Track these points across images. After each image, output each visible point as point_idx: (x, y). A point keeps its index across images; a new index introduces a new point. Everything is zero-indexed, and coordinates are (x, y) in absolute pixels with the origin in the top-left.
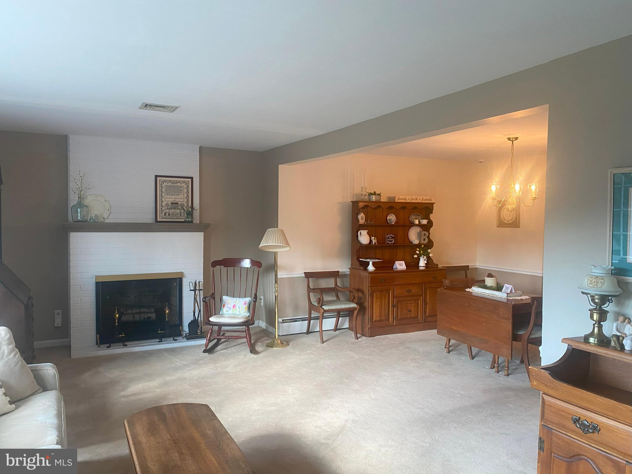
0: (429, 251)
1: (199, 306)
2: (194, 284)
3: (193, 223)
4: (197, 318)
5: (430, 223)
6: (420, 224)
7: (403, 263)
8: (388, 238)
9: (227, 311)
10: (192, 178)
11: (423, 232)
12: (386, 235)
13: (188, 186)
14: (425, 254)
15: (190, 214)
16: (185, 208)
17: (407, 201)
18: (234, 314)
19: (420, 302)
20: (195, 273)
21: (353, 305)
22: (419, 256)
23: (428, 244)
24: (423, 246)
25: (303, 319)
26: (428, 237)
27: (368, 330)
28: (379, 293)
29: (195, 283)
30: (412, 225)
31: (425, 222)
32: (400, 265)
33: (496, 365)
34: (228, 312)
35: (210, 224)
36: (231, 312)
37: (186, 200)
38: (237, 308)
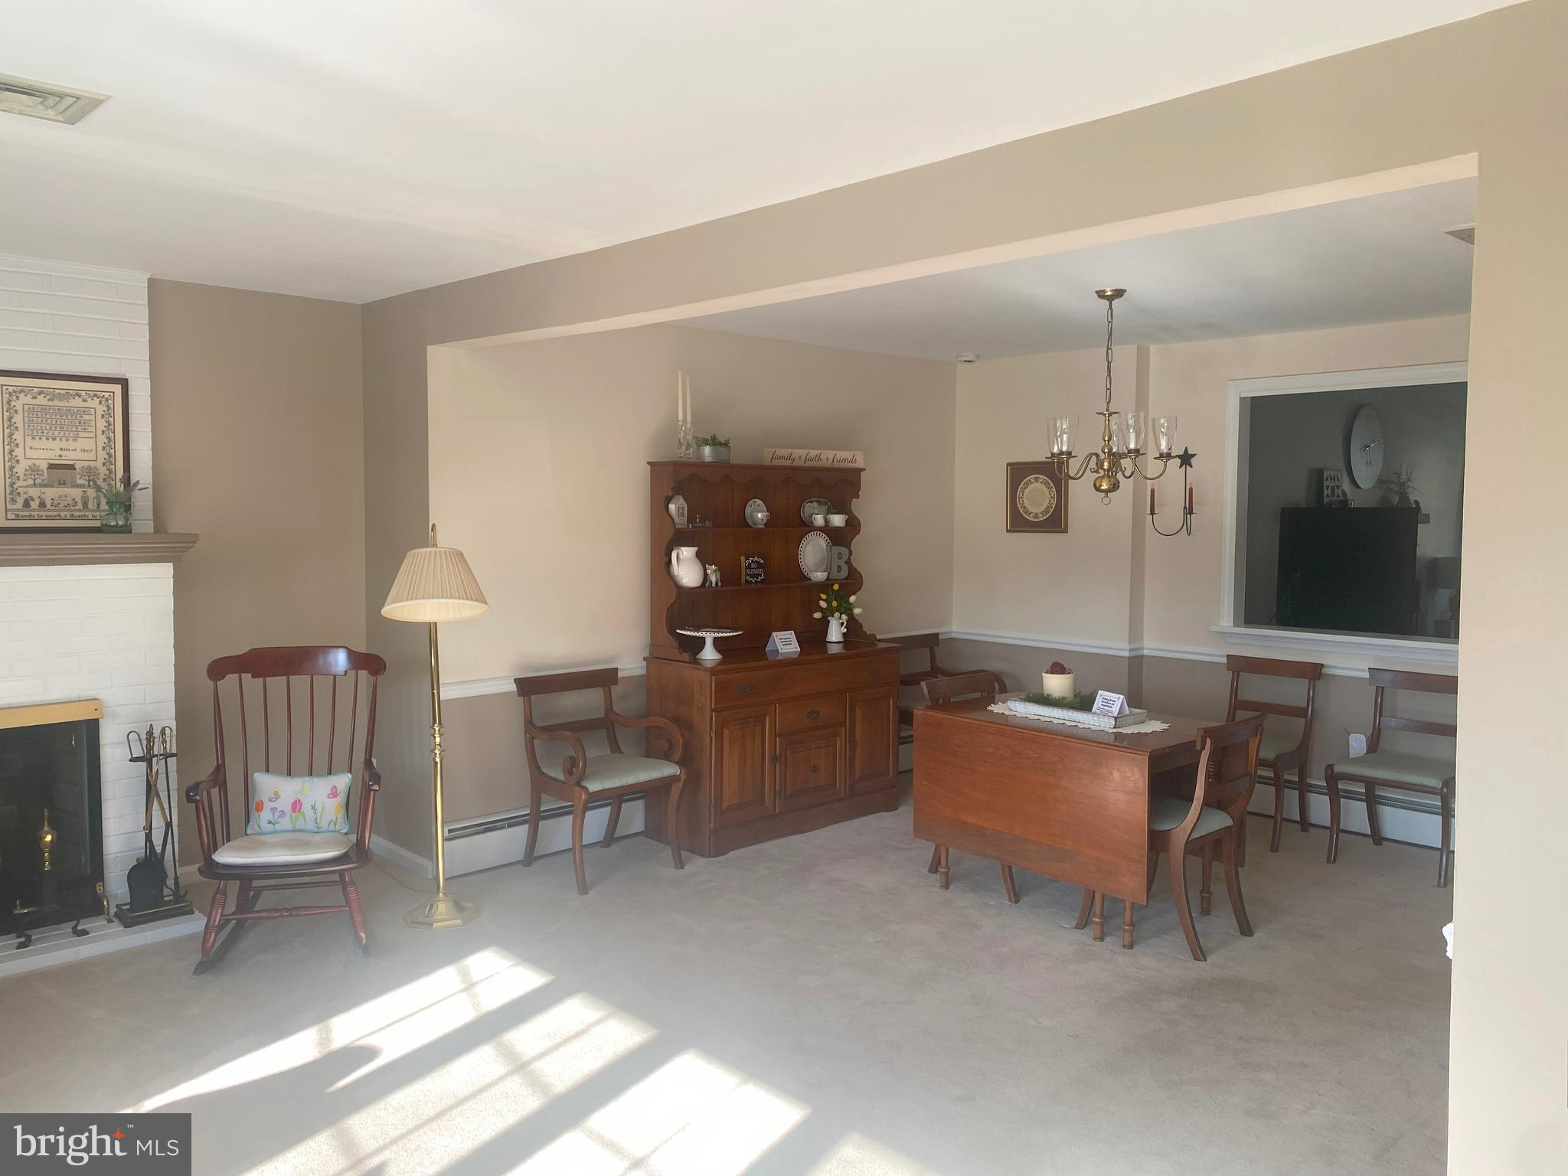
0: (852, 599)
1: (166, 806)
2: (144, 736)
3: (130, 532)
4: (158, 849)
5: (853, 525)
6: (826, 528)
7: (790, 635)
8: (749, 567)
9: (270, 822)
10: (124, 383)
11: (837, 549)
12: (743, 558)
13: (109, 408)
14: (843, 610)
15: (123, 503)
16: (100, 482)
17: (795, 464)
18: (295, 831)
19: (841, 741)
20: (147, 702)
21: (670, 770)
22: (828, 613)
23: (848, 581)
24: (836, 587)
25: (512, 823)
26: (848, 562)
27: (710, 837)
28: (737, 727)
29: (150, 734)
30: (807, 527)
31: (838, 520)
32: (785, 643)
33: (1097, 920)
34: (274, 825)
35: (196, 536)
36: (285, 823)
37: (103, 455)
38: (306, 808)
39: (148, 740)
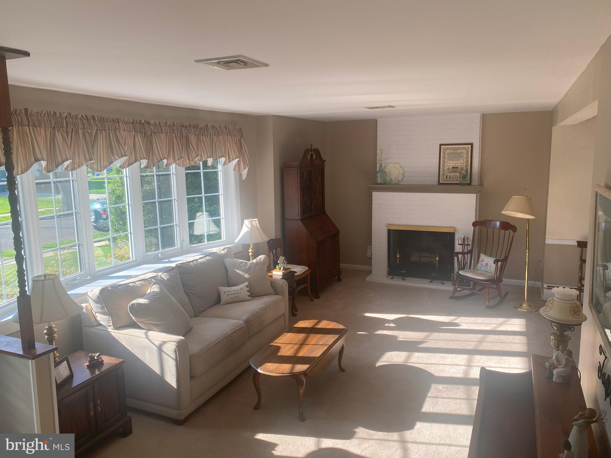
9: (480, 267)
10: (472, 144)
13: (468, 152)
18: (485, 271)
29: (464, 238)
36: (483, 269)
37: (465, 164)
38: (489, 266)
39: (463, 240)
